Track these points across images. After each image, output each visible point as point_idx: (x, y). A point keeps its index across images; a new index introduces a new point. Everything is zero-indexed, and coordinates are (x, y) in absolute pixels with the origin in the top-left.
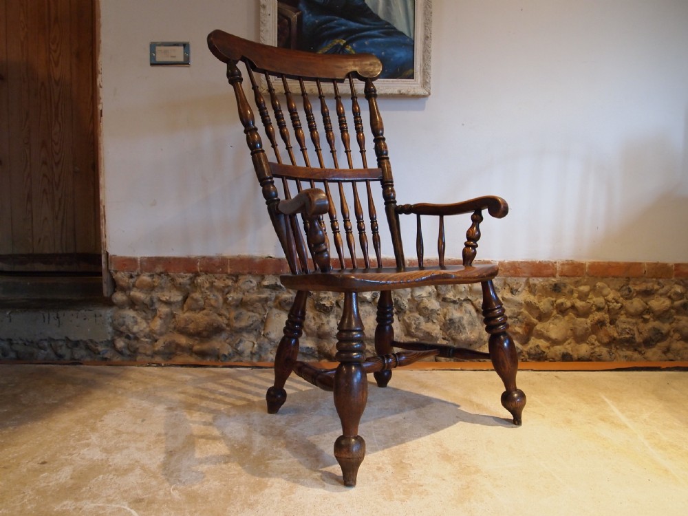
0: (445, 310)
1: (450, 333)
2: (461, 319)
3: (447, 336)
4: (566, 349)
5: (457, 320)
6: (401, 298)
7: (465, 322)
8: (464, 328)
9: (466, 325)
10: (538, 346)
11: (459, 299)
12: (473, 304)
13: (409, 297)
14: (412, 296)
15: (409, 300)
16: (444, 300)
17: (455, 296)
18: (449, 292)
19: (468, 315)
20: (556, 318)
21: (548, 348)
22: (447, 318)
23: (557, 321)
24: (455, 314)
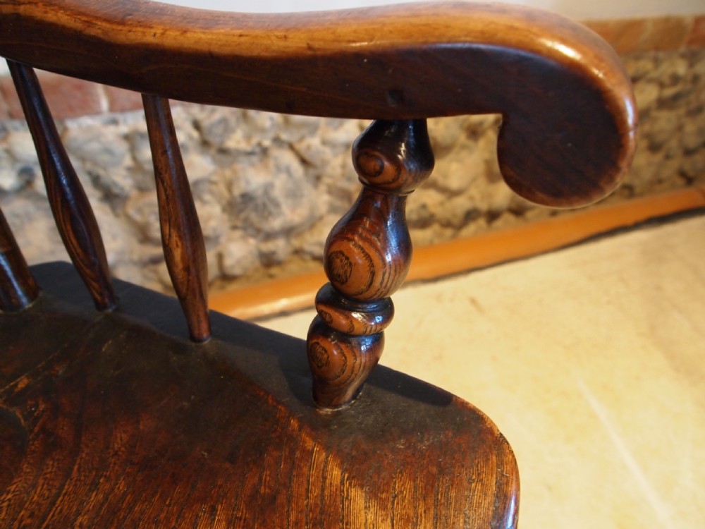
0: (228, 173)
1: (246, 220)
2: (268, 188)
3: (239, 224)
4: (471, 198)
5: (260, 192)
6: (105, 169)
7: (277, 193)
8: (277, 205)
9: (281, 200)
10: (424, 206)
11: (259, 144)
12: (291, 147)
13: (128, 161)
14: (134, 159)
15: (129, 169)
16: (223, 151)
17: (248, 138)
18: (232, 131)
19: (283, 177)
20: (464, 147)
21: (442, 204)
22: (237, 192)
23: (464, 154)
24: (254, 178)
